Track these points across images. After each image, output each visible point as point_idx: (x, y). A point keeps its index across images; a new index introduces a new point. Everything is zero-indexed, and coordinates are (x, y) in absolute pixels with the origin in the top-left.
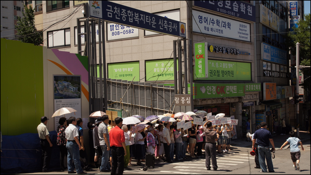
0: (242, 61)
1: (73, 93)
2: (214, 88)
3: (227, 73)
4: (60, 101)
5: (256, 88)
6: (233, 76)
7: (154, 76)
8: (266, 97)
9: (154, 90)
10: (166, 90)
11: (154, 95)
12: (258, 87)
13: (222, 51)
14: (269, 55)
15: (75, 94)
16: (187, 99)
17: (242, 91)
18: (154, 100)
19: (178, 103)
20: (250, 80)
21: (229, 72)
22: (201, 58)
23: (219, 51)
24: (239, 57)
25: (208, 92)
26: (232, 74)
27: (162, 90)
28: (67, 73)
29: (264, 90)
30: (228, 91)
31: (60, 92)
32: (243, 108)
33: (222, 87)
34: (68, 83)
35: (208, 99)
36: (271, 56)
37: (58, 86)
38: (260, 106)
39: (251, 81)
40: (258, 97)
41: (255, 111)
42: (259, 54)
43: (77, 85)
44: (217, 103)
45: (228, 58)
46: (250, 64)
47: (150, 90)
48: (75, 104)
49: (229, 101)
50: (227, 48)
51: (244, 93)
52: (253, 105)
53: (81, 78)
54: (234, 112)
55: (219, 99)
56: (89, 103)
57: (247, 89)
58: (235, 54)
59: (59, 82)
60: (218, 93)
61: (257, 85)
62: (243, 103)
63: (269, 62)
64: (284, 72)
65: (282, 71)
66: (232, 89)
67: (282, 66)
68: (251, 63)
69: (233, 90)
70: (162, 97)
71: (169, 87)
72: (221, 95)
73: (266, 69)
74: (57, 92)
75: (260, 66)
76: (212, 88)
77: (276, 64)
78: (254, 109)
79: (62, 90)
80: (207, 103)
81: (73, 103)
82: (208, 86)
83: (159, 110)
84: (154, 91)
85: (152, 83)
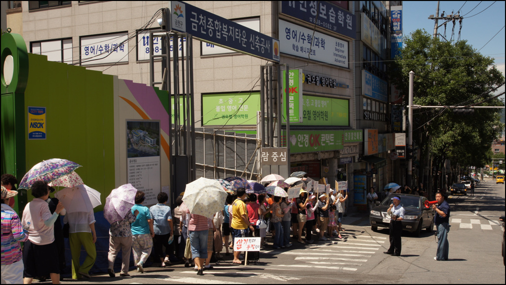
0: (339, 96)
1: (151, 148)
2: (307, 137)
3: (319, 115)
4: (134, 160)
5: (356, 138)
6: (327, 119)
7: (216, 117)
8: (368, 151)
9: (219, 139)
10: (238, 140)
11: (218, 147)
12: (359, 136)
13: (315, 81)
14: (370, 88)
15: (153, 150)
16: (282, 154)
17: (340, 141)
18: (218, 156)
19: (267, 160)
20: (348, 125)
21: (322, 112)
22: (292, 92)
23: (311, 82)
24: (335, 90)
25: (299, 143)
26: (326, 116)
27: (232, 139)
28: (143, 117)
29: (365, 140)
30: (324, 142)
31: (135, 147)
32: (339, 167)
33: (316, 135)
34: (145, 132)
35: (297, 154)
36: (373, 90)
37: (132, 137)
38: (359, 163)
39: (348, 127)
40: (358, 151)
41: (353, 170)
42: (359, 88)
43: (156, 135)
44: (308, 159)
45: (322, 92)
46: (347, 101)
47: (212, 138)
48: (153, 165)
49: (321, 156)
50: (321, 78)
51: (343, 144)
52: (351, 162)
53: (161, 125)
54: (326, 172)
55: (310, 153)
56: (169, 162)
57: (346, 139)
58: (331, 87)
59: (133, 130)
60: (311, 145)
61: (358, 133)
62: (339, 159)
63: (369, 98)
64: (383, 113)
65: (381, 111)
66: (328, 139)
67: (381, 104)
68: (349, 100)
69: (330, 140)
70: (232, 150)
71: (244, 135)
72: (315, 148)
73: (366, 109)
74: (130, 146)
75: (359, 104)
76: (304, 137)
77: (376, 101)
78: (352, 167)
79: (137, 144)
80: (295, 160)
81: (151, 163)
82: (300, 135)
83: (226, 170)
84: (220, 142)
85: (215, 128)
